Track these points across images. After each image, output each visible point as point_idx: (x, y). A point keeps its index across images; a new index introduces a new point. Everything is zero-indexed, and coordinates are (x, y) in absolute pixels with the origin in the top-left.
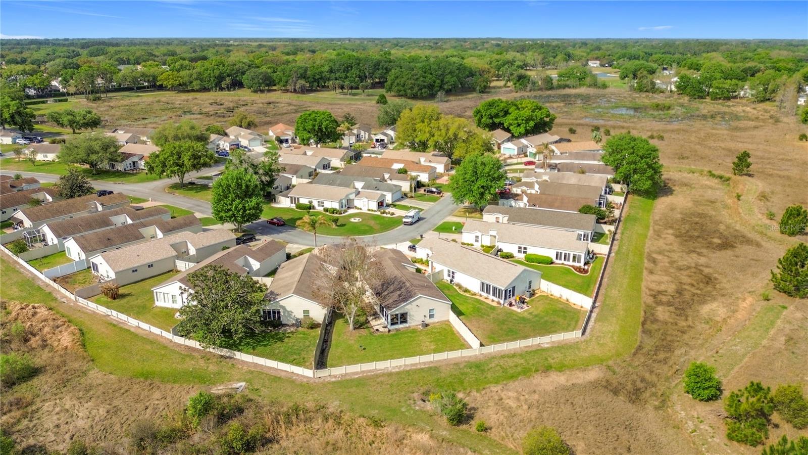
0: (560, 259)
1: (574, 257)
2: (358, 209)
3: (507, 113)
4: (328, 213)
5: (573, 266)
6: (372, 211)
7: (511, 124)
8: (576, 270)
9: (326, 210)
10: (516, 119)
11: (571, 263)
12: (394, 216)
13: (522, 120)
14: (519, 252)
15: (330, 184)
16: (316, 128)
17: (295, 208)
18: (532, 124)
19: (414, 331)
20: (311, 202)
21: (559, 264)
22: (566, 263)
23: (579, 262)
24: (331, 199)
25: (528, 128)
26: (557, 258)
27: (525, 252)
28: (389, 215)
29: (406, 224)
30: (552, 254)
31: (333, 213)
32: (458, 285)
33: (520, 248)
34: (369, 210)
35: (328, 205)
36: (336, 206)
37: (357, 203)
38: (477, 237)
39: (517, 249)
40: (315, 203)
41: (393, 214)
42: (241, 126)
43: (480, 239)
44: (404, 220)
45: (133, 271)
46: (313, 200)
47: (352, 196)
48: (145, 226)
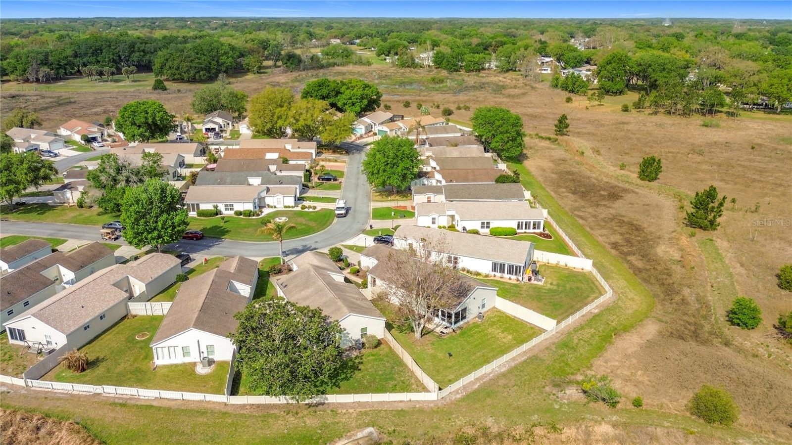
0: (522, 229)
1: (534, 225)
2: (272, 207)
3: (338, 93)
4: (242, 216)
5: (534, 233)
6: (289, 207)
7: (345, 104)
8: (540, 236)
9: (239, 213)
10: (350, 99)
11: (532, 230)
12: (316, 210)
13: (357, 99)
14: (482, 227)
15: (219, 184)
17: (196, 216)
18: (365, 102)
20: (216, 207)
21: (522, 233)
22: (527, 231)
23: (539, 228)
24: (242, 200)
25: (363, 106)
26: (518, 228)
27: (488, 227)
28: (311, 210)
29: (339, 216)
30: (513, 224)
31: (250, 216)
32: (463, 270)
33: (483, 223)
34: (285, 207)
35: (239, 207)
36: (249, 207)
37: (269, 201)
38: (434, 219)
39: (480, 225)
40: (221, 207)
41: (315, 208)
42: (22, 126)
43: (436, 221)
44: (337, 212)
45: (85, 328)
46: (218, 204)
47: (263, 194)
48: (47, 268)
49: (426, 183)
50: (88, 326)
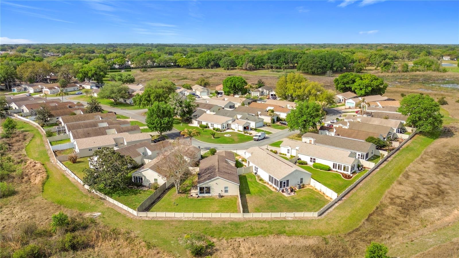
0: (336, 168)
1: (344, 168)
2: (233, 130)
3: (354, 82)
4: (214, 131)
5: (343, 174)
6: (240, 131)
7: (356, 89)
8: (343, 176)
9: (214, 129)
10: (359, 85)
11: (342, 171)
12: (251, 135)
13: (363, 86)
14: (311, 161)
15: (224, 116)
16: (232, 86)
17: (199, 127)
18: (370, 89)
19: (213, 199)
20: (207, 124)
21: (334, 171)
22: (339, 171)
23: (348, 171)
24: (217, 123)
25: (367, 91)
26: (334, 167)
27: (314, 162)
28: (248, 135)
29: (255, 140)
30: (330, 164)
31: (217, 131)
32: (259, 177)
33: (311, 159)
34: (238, 131)
35: (216, 126)
36: (220, 127)
37: (233, 126)
38: (288, 150)
40: (209, 125)
41: (251, 134)
42: (201, 85)
43: (290, 152)
44: (254, 137)
45: (89, 150)
46: (209, 123)
47: (230, 122)
48: (110, 129)
49: (328, 134)
50: (91, 150)
